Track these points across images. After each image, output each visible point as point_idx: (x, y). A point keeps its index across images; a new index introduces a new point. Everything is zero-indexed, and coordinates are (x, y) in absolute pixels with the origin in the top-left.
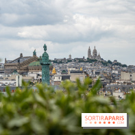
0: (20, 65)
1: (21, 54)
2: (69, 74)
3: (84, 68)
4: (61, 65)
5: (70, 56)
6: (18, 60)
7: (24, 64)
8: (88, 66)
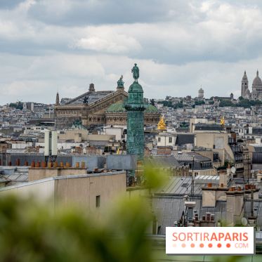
0: (88, 110)
1: (92, 86)
2: (192, 131)
3: (232, 120)
4: (180, 111)
5: (201, 91)
6: (85, 98)
7: (97, 107)
8: (241, 114)
